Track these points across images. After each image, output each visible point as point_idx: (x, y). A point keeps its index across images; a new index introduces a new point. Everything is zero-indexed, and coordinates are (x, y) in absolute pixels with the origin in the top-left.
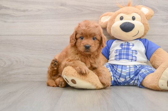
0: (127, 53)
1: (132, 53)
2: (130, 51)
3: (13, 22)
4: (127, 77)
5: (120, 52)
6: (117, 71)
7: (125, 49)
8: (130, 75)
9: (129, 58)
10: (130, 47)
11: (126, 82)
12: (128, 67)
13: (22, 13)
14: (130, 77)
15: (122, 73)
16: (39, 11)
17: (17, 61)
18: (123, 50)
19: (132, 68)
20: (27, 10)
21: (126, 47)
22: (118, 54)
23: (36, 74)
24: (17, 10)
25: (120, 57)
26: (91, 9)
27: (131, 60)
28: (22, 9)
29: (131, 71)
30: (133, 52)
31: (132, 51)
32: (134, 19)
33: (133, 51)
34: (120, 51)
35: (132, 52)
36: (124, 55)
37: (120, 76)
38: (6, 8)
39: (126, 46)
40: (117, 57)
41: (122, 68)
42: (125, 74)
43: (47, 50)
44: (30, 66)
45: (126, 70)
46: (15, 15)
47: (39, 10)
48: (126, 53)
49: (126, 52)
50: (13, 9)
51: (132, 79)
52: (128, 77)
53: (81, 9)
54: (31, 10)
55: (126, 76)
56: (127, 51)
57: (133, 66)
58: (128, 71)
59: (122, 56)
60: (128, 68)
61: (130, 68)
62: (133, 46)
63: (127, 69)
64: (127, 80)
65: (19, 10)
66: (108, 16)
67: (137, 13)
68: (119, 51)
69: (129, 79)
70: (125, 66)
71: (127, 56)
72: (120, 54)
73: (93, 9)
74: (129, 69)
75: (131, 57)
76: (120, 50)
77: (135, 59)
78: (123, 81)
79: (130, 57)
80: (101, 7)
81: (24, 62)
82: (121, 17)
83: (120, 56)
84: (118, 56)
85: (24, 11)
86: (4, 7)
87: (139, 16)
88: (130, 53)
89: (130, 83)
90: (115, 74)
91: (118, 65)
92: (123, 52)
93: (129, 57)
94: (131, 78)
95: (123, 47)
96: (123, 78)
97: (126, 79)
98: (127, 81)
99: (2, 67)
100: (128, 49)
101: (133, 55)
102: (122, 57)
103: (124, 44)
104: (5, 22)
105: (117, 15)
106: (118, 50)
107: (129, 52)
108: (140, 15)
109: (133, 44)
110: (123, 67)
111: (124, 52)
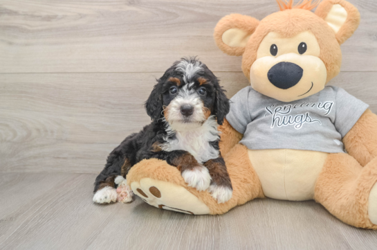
3: (27, 45)
13: (45, 23)
16: (81, 17)
17: (38, 130)
20: (55, 17)
23: (79, 158)
26: (196, 10)
28: (44, 14)
38: (11, 13)
43: (100, 106)
44: (67, 141)
46: (29, 28)
47: (80, 14)
50: (24, 15)
53: (174, 11)
54: (64, 17)
65: (38, 16)
73: (201, 11)
81: (52, 132)
85: (49, 18)
86: (6, 9)
99: (9, 141)
104: (10, 43)
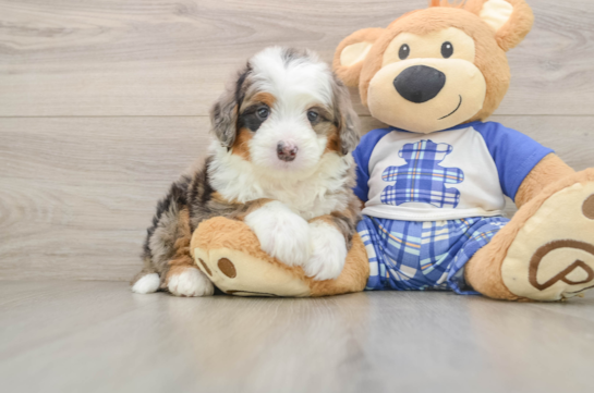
0: (425, 178)
1: (441, 180)
2: (434, 171)
4: (422, 262)
5: (401, 177)
6: (390, 241)
7: (420, 164)
8: (432, 254)
9: (432, 198)
10: (438, 157)
11: (424, 280)
12: (427, 226)
14: (433, 262)
15: (407, 250)
18: (410, 170)
19: (440, 228)
21: (422, 156)
22: (393, 183)
24: (24, 29)
25: (399, 196)
27: (439, 204)
29: (436, 239)
30: (448, 173)
31: (442, 172)
32: (447, 51)
33: (446, 169)
34: (402, 170)
35: (445, 176)
36: (412, 187)
37: (401, 258)
39: (422, 154)
40: (389, 192)
41: (405, 232)
42: (417, 253)
45: (418, 236)
48: (421, 181)
49: (422, 174)
51: (441, 269)
52: (428, 260)
55: (419, 258)
56: (426, 170)
57: (446, 223)
58: (427, 241)
59: (408, 190)
60: (427, 230)
61: (433, 229)
62: (448, 151)
63: (424, 235)
64: (425, 273)
66: (363, 44)
67: (462, 29)
68: (399, 174)
69: (431, 268)
70: (416, 223)
71: (424, 191)
72: (401, 184)
74: (429, 234)
75: (440, 193)
76: (400, 168)
77: (453, 200)
78: (412, 276)
79: (436, 194)
80: (320, 16)
82: (402, 47)
83: (399, 191)
84: (394, 191)
87: (470, 41)
88: (434, 179)
89: (434, 282)
90: (384, 252)
91: (392, 221)
92: (409, 177)
93: (433, 192)
94: (438, 263)
95: (413, 156)
96: (409, 265)
97: (419, 268)
98: (425, 276)
100: (429, 164)
101: (448, 186)
102: (408, 195)
103: (415, 147)
105: (390, 41)
106: (395, 168)
107: (431, 174)
108: (472, 35)
109: (449, 146)
110: (411, 226)
111: (415, 174)
